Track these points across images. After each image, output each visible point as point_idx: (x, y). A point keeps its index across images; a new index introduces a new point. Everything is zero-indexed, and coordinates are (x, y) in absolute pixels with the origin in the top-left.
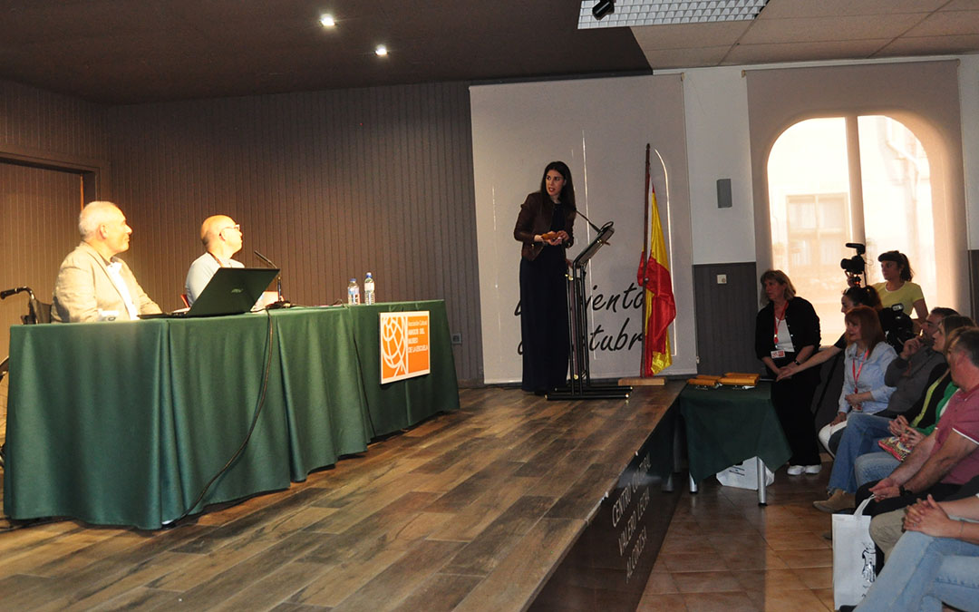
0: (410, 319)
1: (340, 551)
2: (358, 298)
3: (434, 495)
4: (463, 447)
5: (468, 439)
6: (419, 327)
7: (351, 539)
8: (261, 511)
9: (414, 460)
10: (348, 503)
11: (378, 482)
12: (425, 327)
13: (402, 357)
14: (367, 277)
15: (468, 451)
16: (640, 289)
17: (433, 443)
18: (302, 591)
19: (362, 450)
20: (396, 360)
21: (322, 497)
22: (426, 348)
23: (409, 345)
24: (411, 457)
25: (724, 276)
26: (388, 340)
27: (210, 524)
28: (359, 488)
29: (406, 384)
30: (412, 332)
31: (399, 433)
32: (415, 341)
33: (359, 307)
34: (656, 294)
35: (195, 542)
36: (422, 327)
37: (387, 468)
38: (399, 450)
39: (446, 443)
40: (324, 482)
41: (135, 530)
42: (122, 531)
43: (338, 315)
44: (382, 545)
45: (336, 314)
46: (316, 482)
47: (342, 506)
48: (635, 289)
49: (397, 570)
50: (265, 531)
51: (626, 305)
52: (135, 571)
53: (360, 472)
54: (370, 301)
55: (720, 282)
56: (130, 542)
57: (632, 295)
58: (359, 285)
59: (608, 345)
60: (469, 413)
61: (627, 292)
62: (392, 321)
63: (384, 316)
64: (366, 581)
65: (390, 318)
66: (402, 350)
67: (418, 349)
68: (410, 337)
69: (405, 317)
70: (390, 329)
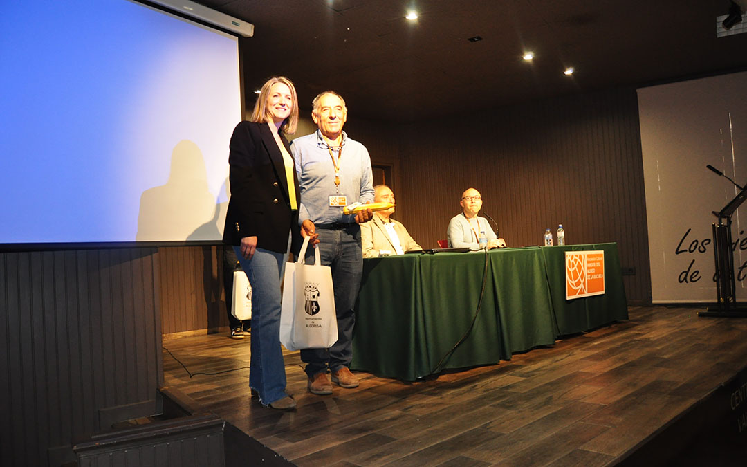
0: (589, 256)
1: (520, 403)
2: (552, 242)
3: (595, 374)
4: (622, 346)
5: (628, 340)
6: (596, 262)
7: (529, 397)
8: (477, 376)
9: (585, 352)
10: (533, 375)
11: (558, 364)
12: (600, 261)
13: (582, 282)
15: (626, 348)
17: (602, 342)
18: (490, 423)
19: (551, 343)
20: (578, 284)
21: (518, 370)
22: (602, 276)
23: (588, 274)
24: (584, 350)
26: (571, 270)
27: (445, 380)
28: (543, 367)
29: (585, 300)
30: (590, 265)
31: (579, 334)
32: (592, 271)
33: (552, 248)
35: (433, 390)
36: (598, 261)
37: (566, 355)
38: (577, 345)
39: (612, 342)
40: (521, 361)
41: (401, 380)
42: (394, 380)
43: (535, 253)
44: (548, 401)
45: (533, 253)
46: (515, 360)
47: (529, 376)
49: (553, 418)
50: (476, 388)
53: (546, 357)
54: (561, 244)
56: (396, 386)
58: (552, 233)
60: (635, 323)
62: (575, 257)
63: (568, 253)
64: (531, 422)
65: (573, 256)
66: (582, 277)
67: (595, 277)
68: (588, 268)
69: (584, 255)
70: (573, 263)
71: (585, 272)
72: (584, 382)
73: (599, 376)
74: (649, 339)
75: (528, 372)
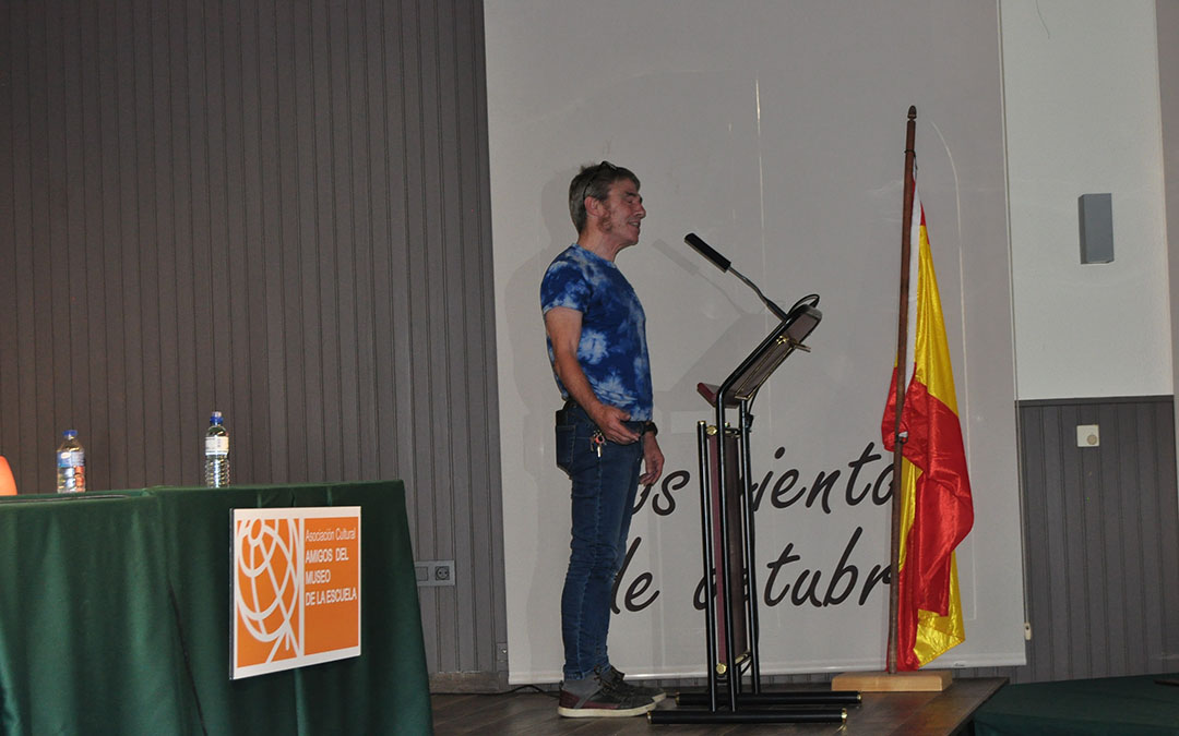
0: (311, 525)
6: (334, 544)
12: (350, 543)
13: (287, 617)
16: (887, 458)
20: (273, 623)
22: (353, 594)
23: (308, 588)
25: (1094, 430)
26: (253, 573)
30: (314, 557)
32: (322, 576)
34: (927, 471)
36: (341, 543)
43: (130, 509)
48: (878, 457)
51: (855, 496)
55: (1082, 442)
57: (870, 473)
59: (811, 592)
61: (857, 466)
62: (265, 529)
63: (242, 516)
65: (258, 523)
66: (287, 599)
67: (332, 596)
68: (309, 567)
69: (297, 521)
70: (257, 549)
71: (299, 582)
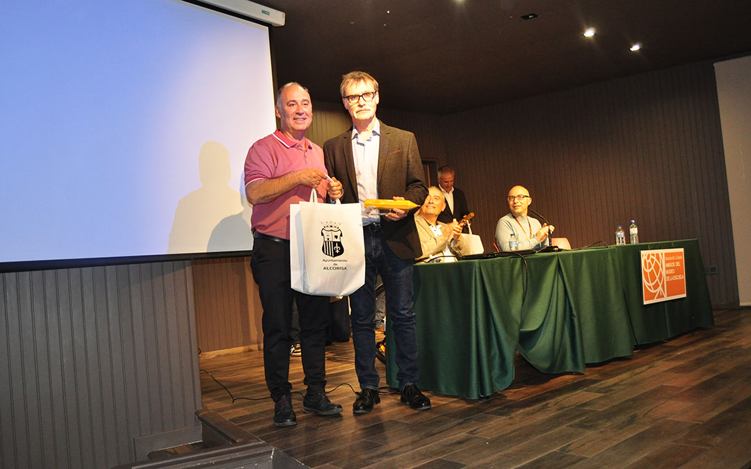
0: (667, 255)
1: (600, 422)
3: (681, 388)
4: (712, 354)
5: (717, 349)
6: (675, 261)
7: (608, 415)
8: (547, 392)
9: (668, 363)
10: (612, 390)
11: (638, 377)
12: (681, 261)
13: (660, 285)
14: (631, 223)
15: (715, 358)
17: (686, 352)
18: (569, 445)
19: (630, 354)
20: (656, 287)
21: (594, 386)
22: (683, 277)
23: (667, 275)
24: (667, 361)
26: (648, 271)
28: (622, 381)
29: (666, 304)
30: (668, 265)
31: (659, 343)
32: (672, 271)
33: (625, 246)
35: (501, 409)
36: (677, 261)
37: (646, 367)
38: (657, 356)
39: (696, 352)
40: (596, 375)
41: (464, 399)
42: (456, 399)
43: (607, 253)
44: (632, 420)
45: (605, 253)
46: (590, 374)
47: (607, 392)
49: (640, 438)
50: (549, 405)
52: (461, 423)
53: (623, 370)
54: (635, 242)
56: (457, 405)
58: (624, 230)
60: (723, 329)
62: (651, 257)
64: (615, 443)
65: (649, 255)
66: (660, 279)
67: (675, 278)
68: (667, 268)
69: (662, 254)
70: (649, 263)
71: (664, 273)
72: (671, 398)
73: (687, 391)
74: (741, 346)
75: (605, 388)
